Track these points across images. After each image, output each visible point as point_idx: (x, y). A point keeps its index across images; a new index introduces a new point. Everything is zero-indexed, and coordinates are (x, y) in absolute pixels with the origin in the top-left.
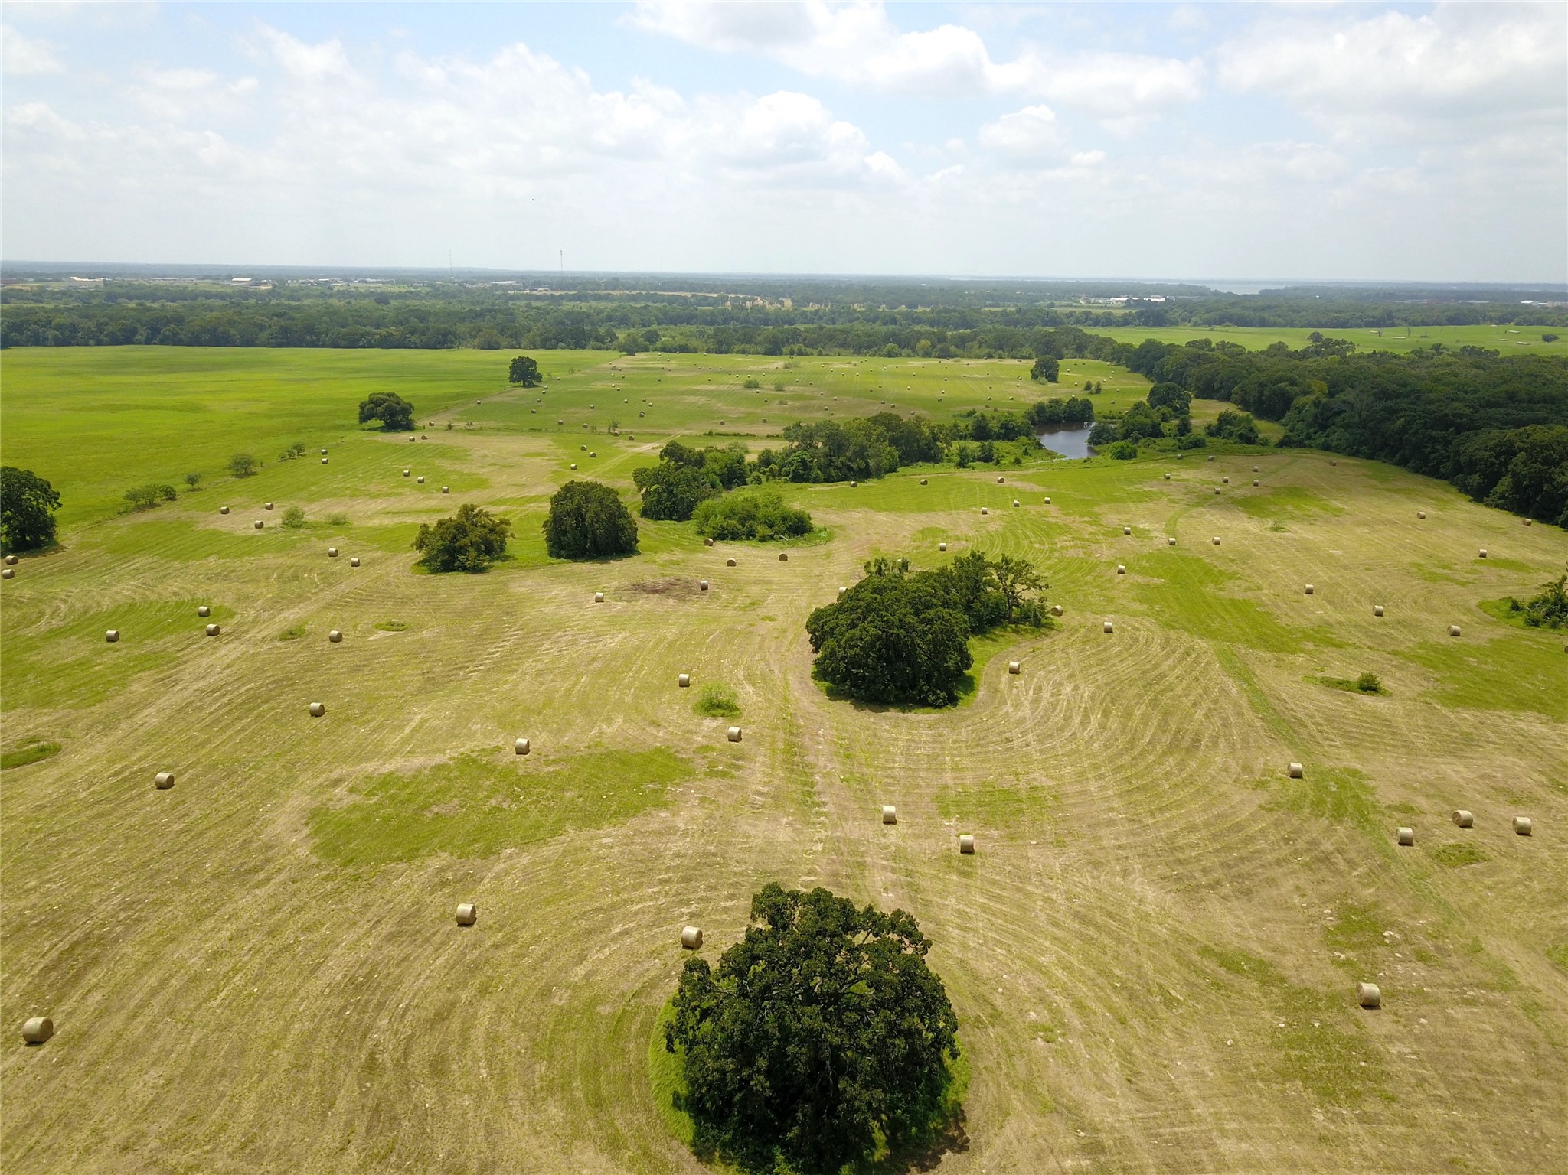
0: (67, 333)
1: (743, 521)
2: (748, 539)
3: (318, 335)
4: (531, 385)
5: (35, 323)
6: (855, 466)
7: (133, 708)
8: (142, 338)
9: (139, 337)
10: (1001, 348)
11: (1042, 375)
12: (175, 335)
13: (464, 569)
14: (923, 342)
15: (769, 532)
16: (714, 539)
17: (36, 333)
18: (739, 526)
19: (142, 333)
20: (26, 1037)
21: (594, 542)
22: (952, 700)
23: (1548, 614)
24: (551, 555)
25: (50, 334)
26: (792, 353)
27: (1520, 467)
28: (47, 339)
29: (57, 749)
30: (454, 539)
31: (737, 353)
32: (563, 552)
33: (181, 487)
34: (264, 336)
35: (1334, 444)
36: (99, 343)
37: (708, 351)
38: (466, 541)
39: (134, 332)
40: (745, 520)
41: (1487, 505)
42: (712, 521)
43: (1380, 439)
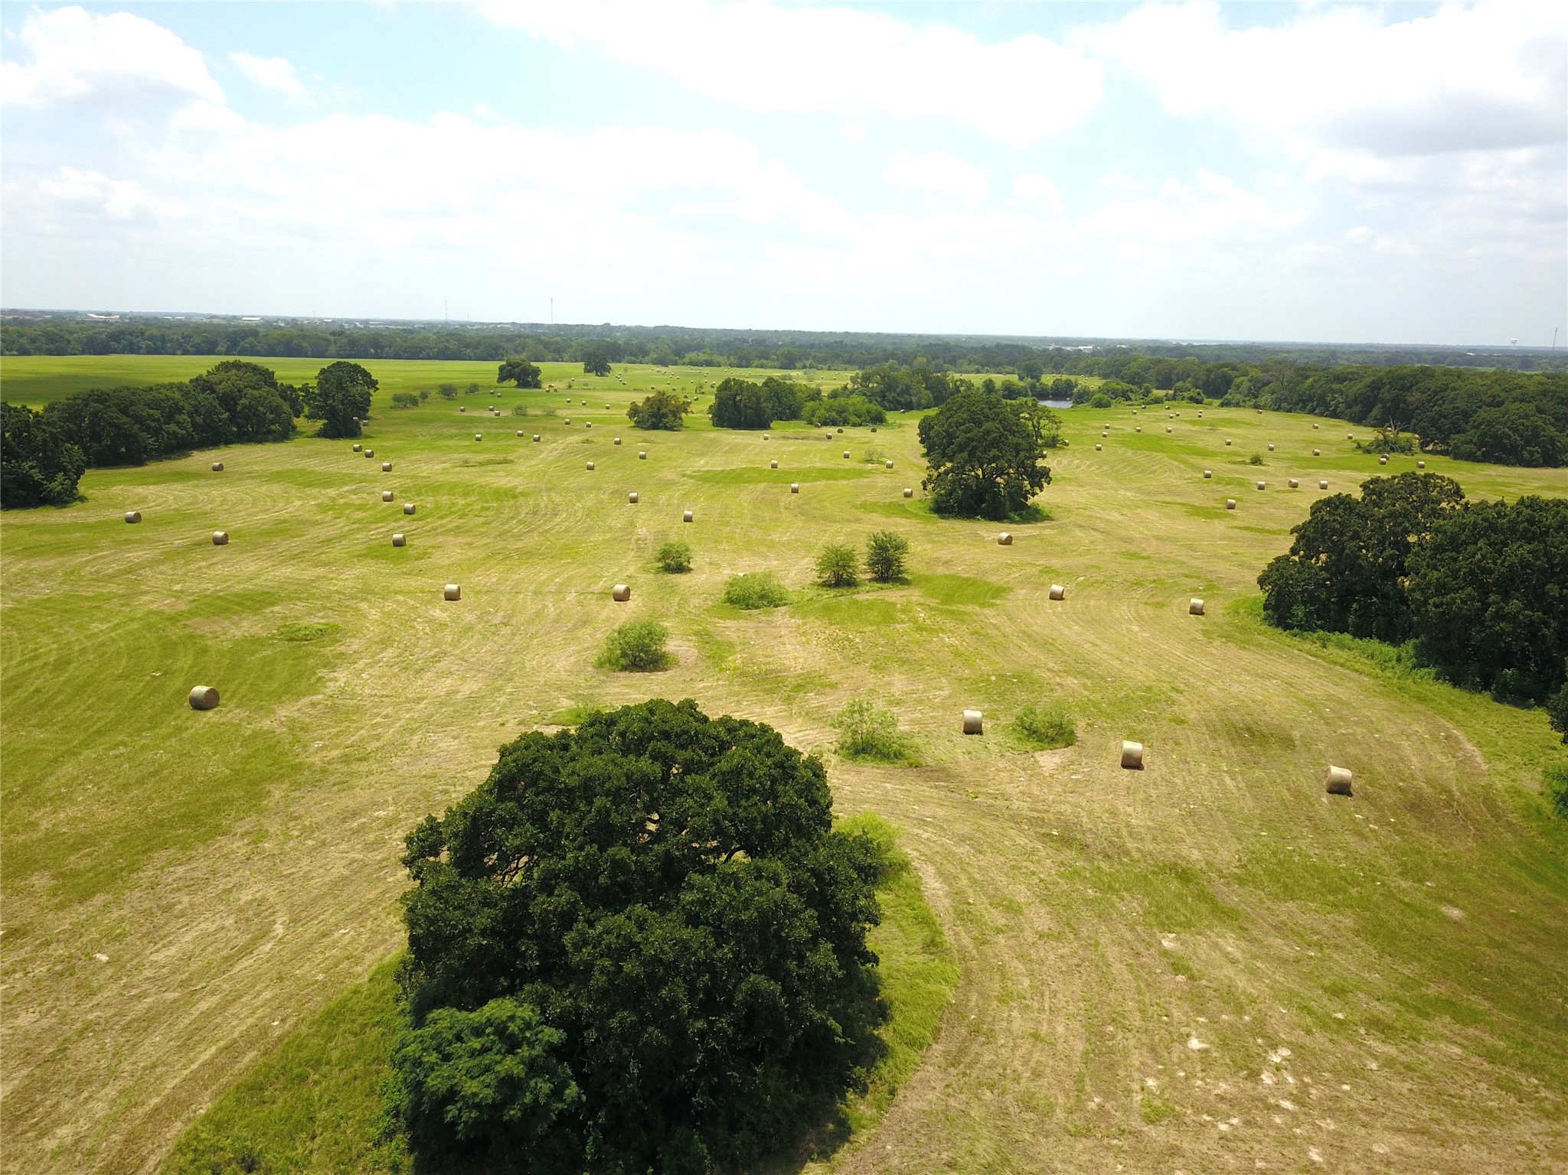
0: (159, 344)
1: (840, 413)
3: (382, 348)
4: (602, 375)
5: (130, 334)
6: (902, 400)
8: (224, 350)
9: (220, 348)
12: (253, 346)
15: (858, 420)
17: (131, 343)
18: (838, 417)
21: (746, 417)
25: (143, 344)
26: (804, 367)
28: (141, 348)
31: (757, 367)
35: (1262, 404)
36: (185, 353)
40: (842, 413)
42: (818, 413)
43: (1295, 398)
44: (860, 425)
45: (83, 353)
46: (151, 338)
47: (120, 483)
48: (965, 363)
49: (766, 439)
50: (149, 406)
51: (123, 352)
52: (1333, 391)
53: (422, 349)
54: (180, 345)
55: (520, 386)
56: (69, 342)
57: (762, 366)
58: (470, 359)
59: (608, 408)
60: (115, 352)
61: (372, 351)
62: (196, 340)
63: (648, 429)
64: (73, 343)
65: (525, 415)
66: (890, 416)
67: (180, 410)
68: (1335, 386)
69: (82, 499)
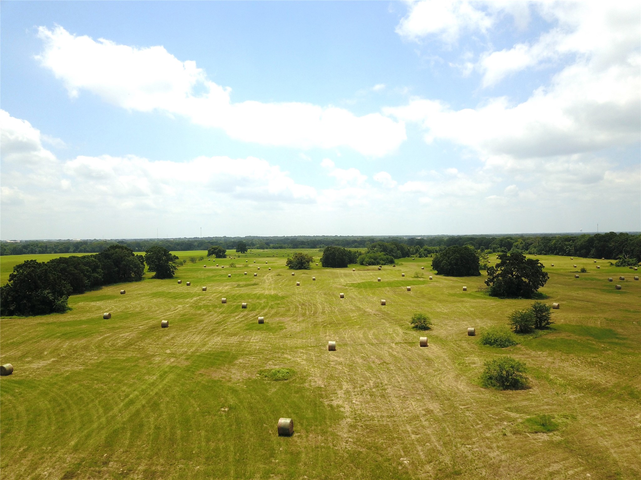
0: (44, 249)
1: (375, 260)
3: (141, 247)
4: (244, 253)
5: (32, 246)
8: (72, 250)
9: (71, 250)
12: (85, 249)
15: (383, 262)
23: (621, 264)
27: (597, 244)
28: (36, 251)
31: (301, 248)
32: (329, 266)
35: (532, 252)
37: (290, 248)
41: (589, 258)
43: (547, 249)
44: (385, 265)
45: (11, 254)
46: (41, 247)
47: (82, 301)
49: (354, 271)
50: (85, 265)
51: (28, 253)
52: (566, 245)
54: (53, 249)
55: (217, 257)
56: (5, 250)
58: (179, 250)
59: (266, 263)
60: (25, 253)
61: (137, 248)
62: (61, 247)
63: (297, 269)
64: (7, 250)
65: (235, 267)
66: (396, 261)
67: (98, 267)
68: (567, 243)
69: (70, 309)
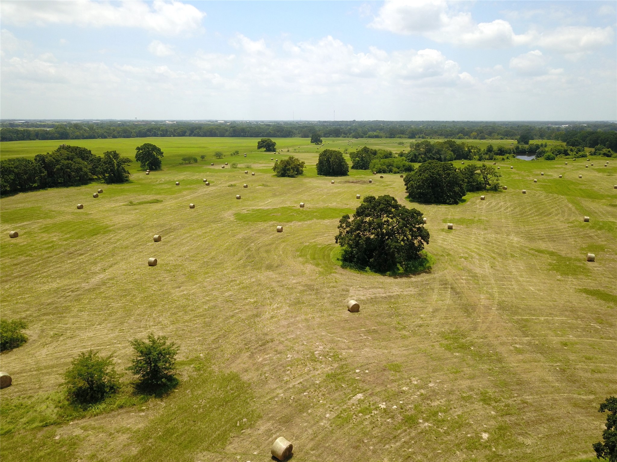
1: (388, 166)
2: (389, 173)
4: (318, 144)
5: (155, 129)
6: (435, 157)
7: (184, 196)
10: (507, 136)
11: (522, 141)
12: (198, 133)
13: (289, 176)
14: (473, 133)
15: (397, 170)
16: (377, 173)
17: (155, 132)
18: (387, 168)
19: (188, 133)
20: (154, 239)
21: (333, 170)
22: (456, 203)
24: (318, 174)
25: (159, 133)
26: (419, 138)
29: (162, 201)
30: (286, 166)
31: (398, 138)
32: (322, 173)
33: (199, 159)
34: (227, 133)
37: (386, 137)
38: (290, 167)
39: (185, 132)
40: (389, 166)
42: (376, 166)
46: (162, 130)
48: (496, 134)
53: (261, 133)
55: (267, 151)
56: (131, 132)
57: (400, 137)
